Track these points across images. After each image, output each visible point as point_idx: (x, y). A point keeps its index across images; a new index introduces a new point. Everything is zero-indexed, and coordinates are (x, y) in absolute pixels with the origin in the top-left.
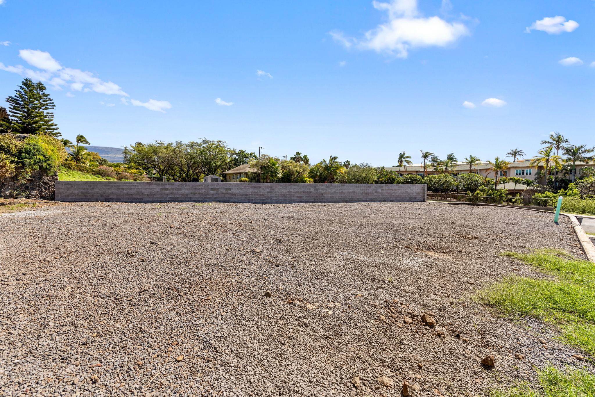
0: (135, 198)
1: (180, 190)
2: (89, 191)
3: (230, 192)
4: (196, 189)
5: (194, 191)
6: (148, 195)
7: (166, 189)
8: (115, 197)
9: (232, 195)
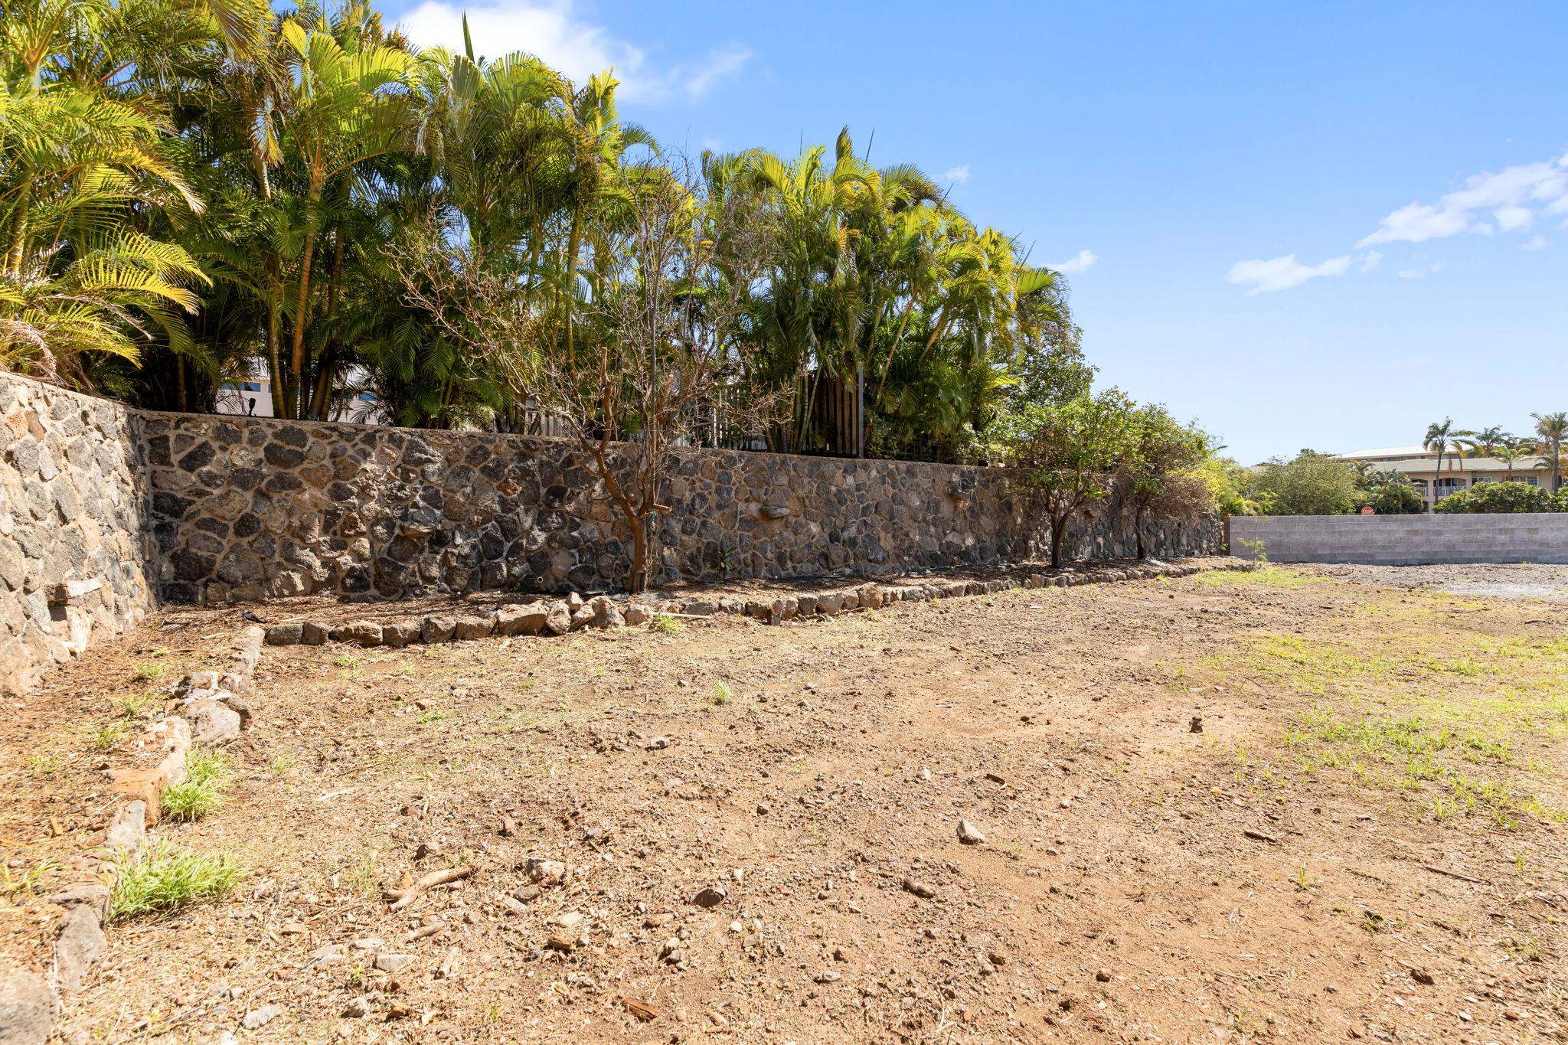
0: (1362, 555)
1: (1439, 533)
2: (1286, 540)
3: (1537, 537)
4: (1470, 532)
5: (1468, 536)
6: (1383, 547)
7: (1416, 533)
8: (1327, 552)
9: (1542, 544)
